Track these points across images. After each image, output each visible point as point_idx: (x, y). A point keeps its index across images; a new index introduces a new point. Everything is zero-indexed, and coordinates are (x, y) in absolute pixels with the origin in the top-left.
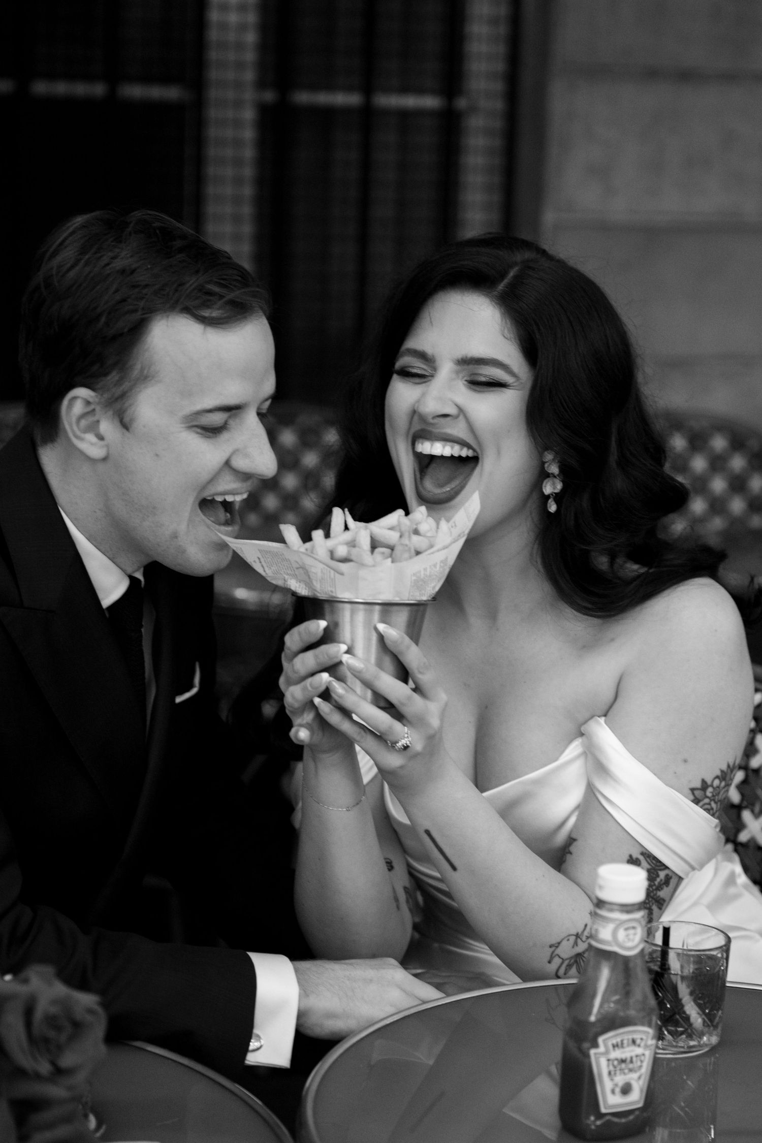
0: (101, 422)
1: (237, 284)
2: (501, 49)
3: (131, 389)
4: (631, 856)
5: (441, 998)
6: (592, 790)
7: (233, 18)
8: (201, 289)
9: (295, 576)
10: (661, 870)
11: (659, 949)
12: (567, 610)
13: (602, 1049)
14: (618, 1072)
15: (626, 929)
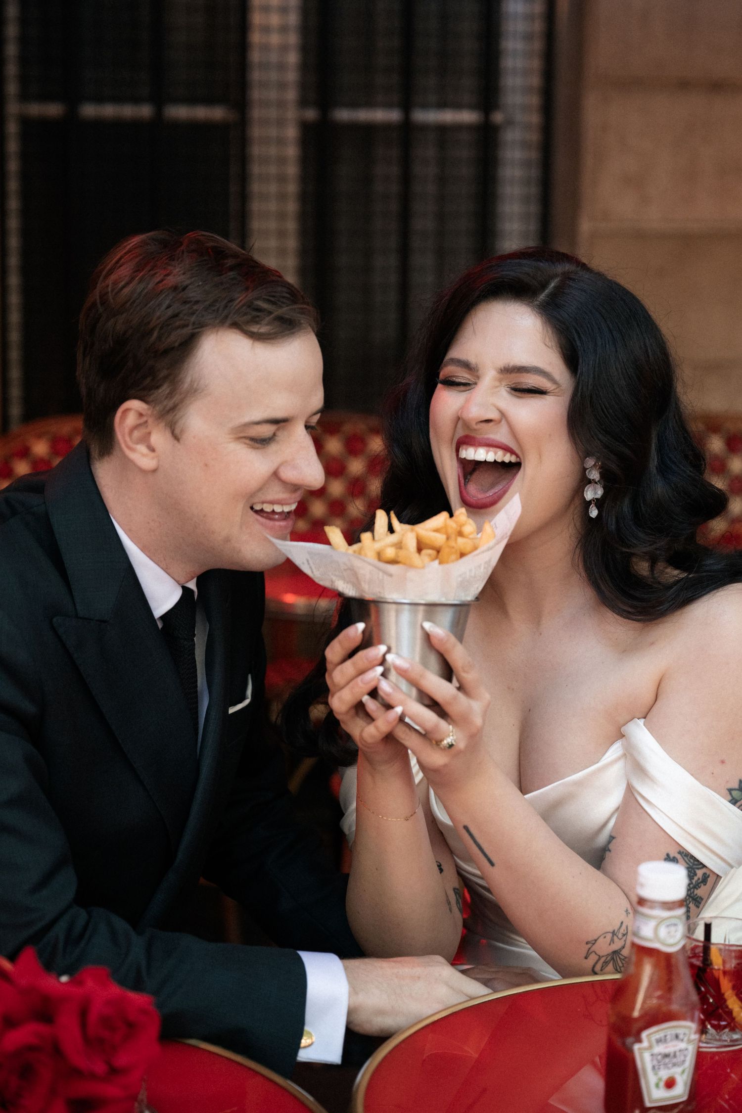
0: (152, 434)
1: (285, 301)
2: (536, 64)
3: (182, 401)
4: (668, 855)
5: (488, 995)
6: (632, 793)
7: (275, 39)
8: (250, 305)
9: (343, 578)
10: (698, 869)
11: (701, 944)
12: (608, 614)
13: (645, 1044)
14: (662, 1067)
15: (668, 926)
